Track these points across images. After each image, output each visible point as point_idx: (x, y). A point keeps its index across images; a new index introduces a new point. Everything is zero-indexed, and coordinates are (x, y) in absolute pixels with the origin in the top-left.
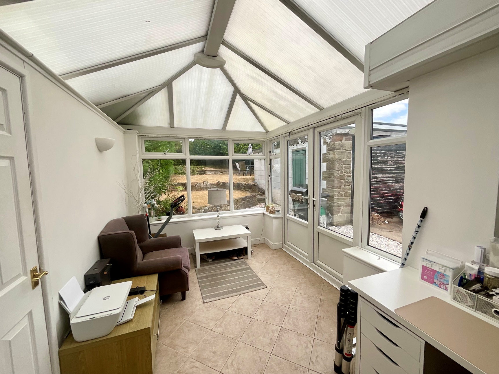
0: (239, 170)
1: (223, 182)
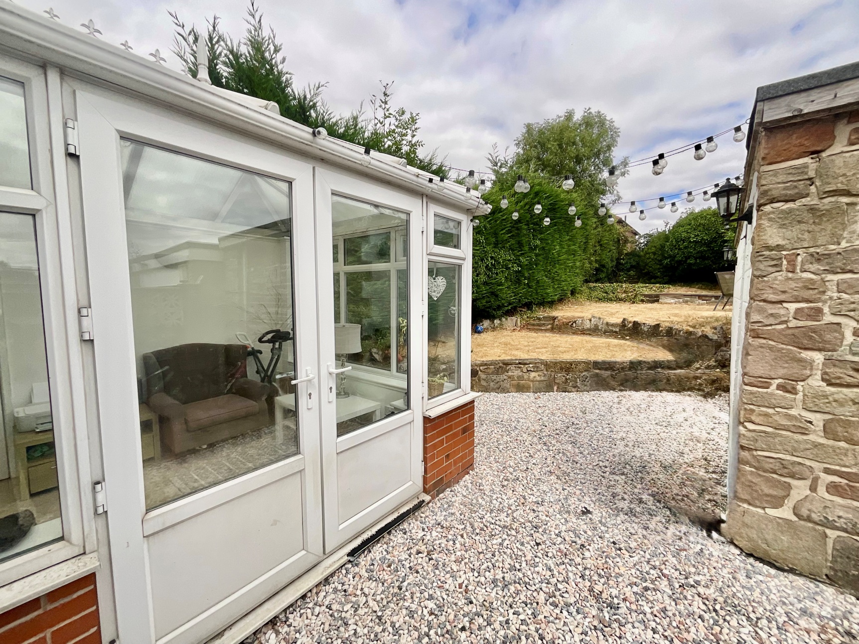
1: (634, 322)
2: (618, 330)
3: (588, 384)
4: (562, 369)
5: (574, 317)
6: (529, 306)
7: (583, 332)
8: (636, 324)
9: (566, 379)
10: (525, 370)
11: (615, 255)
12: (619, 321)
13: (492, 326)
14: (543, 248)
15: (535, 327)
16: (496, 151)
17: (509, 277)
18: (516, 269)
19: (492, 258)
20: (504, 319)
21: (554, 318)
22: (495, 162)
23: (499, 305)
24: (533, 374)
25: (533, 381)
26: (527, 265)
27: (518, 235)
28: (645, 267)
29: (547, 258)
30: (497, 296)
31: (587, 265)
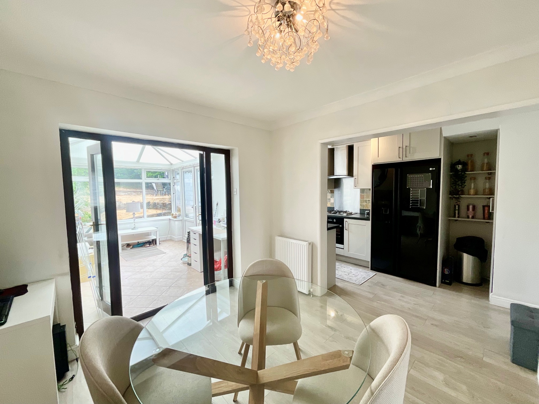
0: (156, 190)
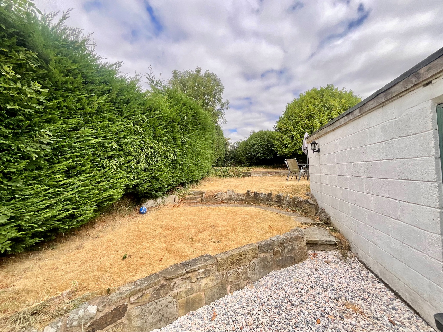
1: (255, 192)
2: (244, 198)
3: (257, 271)
4: (232, 263)
5: (215, 191)
6: (183, 185)
7: (224, 202)
8: (256, 194)
9: (238, 274)
10: (194, 280)
11: (225, 152)
12: (245, 192)
13: (156, 204)
14: (190, 144)
15: (190, 201)
16: (152, 72)
17: (167, 164)
18: (172, 158)
19: (151, 148)
20: (165, 198)
21: (202, 193)
22: (152, 80)
23: (160, 188)
24: (204, 282)
25: (204, 290)
26: (180, 155)
27: (173, 131)
28: (238, 158)
29: (193, 151)
30: (158, 180)
31: (213, 157)
